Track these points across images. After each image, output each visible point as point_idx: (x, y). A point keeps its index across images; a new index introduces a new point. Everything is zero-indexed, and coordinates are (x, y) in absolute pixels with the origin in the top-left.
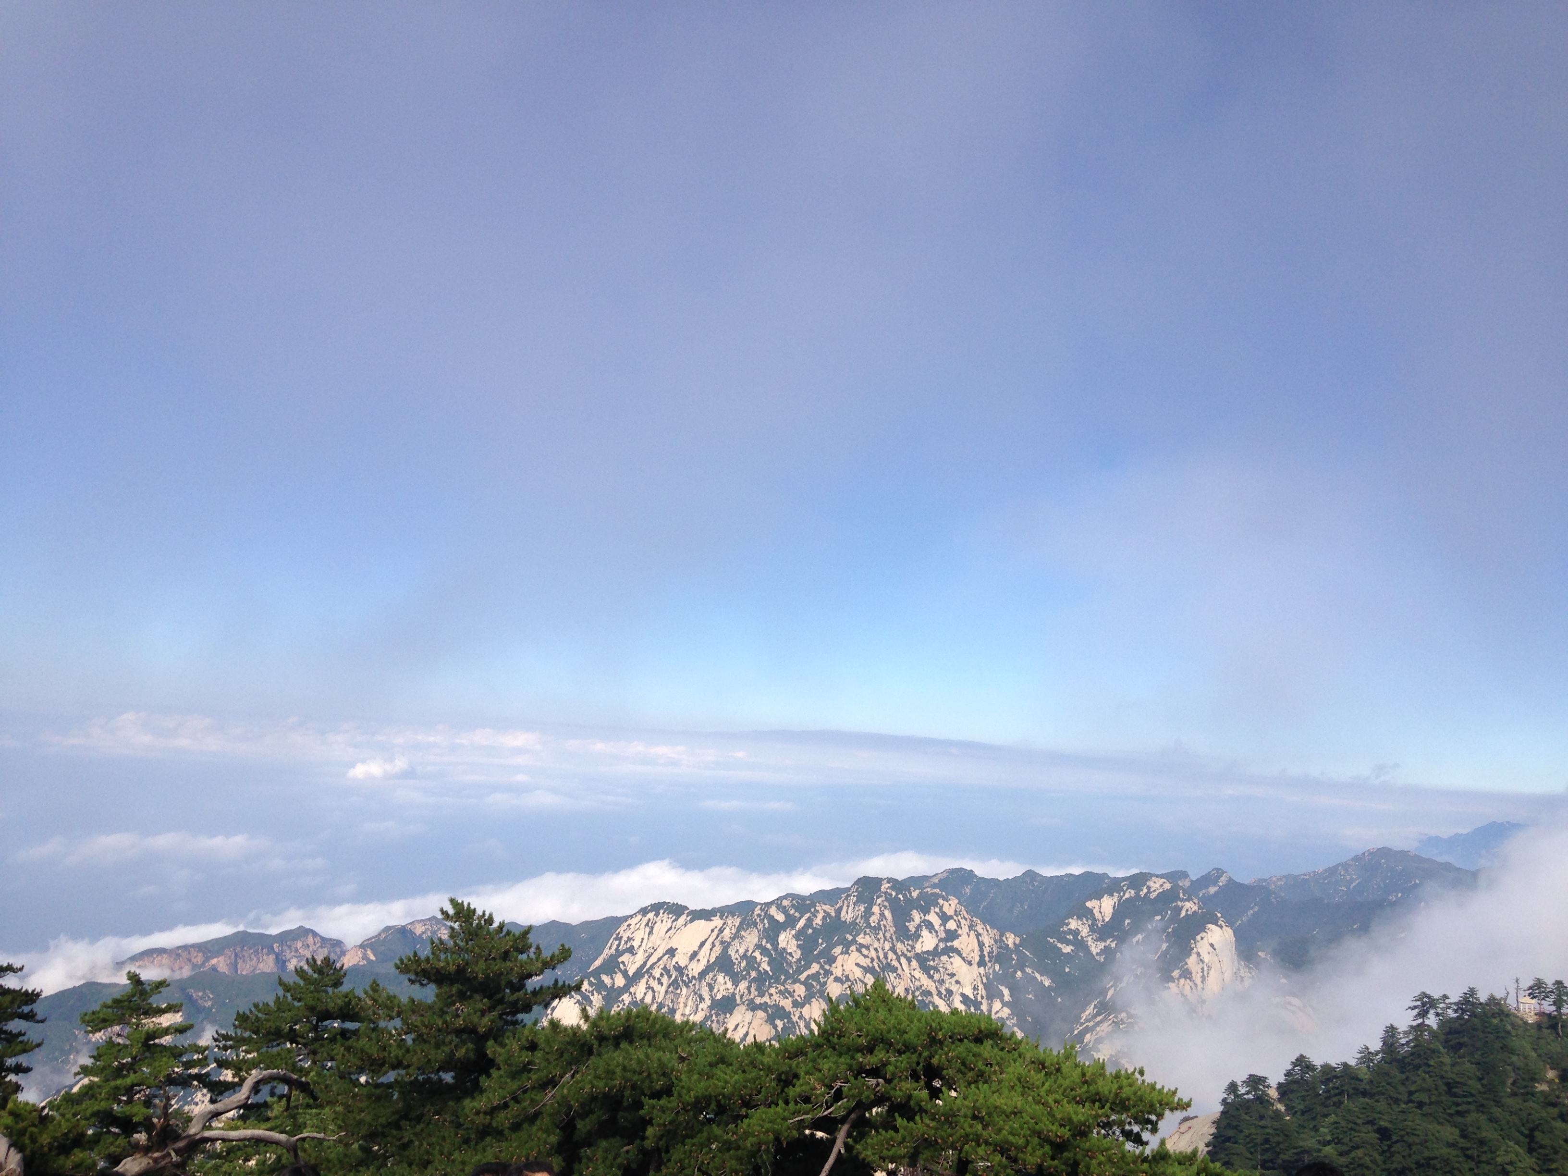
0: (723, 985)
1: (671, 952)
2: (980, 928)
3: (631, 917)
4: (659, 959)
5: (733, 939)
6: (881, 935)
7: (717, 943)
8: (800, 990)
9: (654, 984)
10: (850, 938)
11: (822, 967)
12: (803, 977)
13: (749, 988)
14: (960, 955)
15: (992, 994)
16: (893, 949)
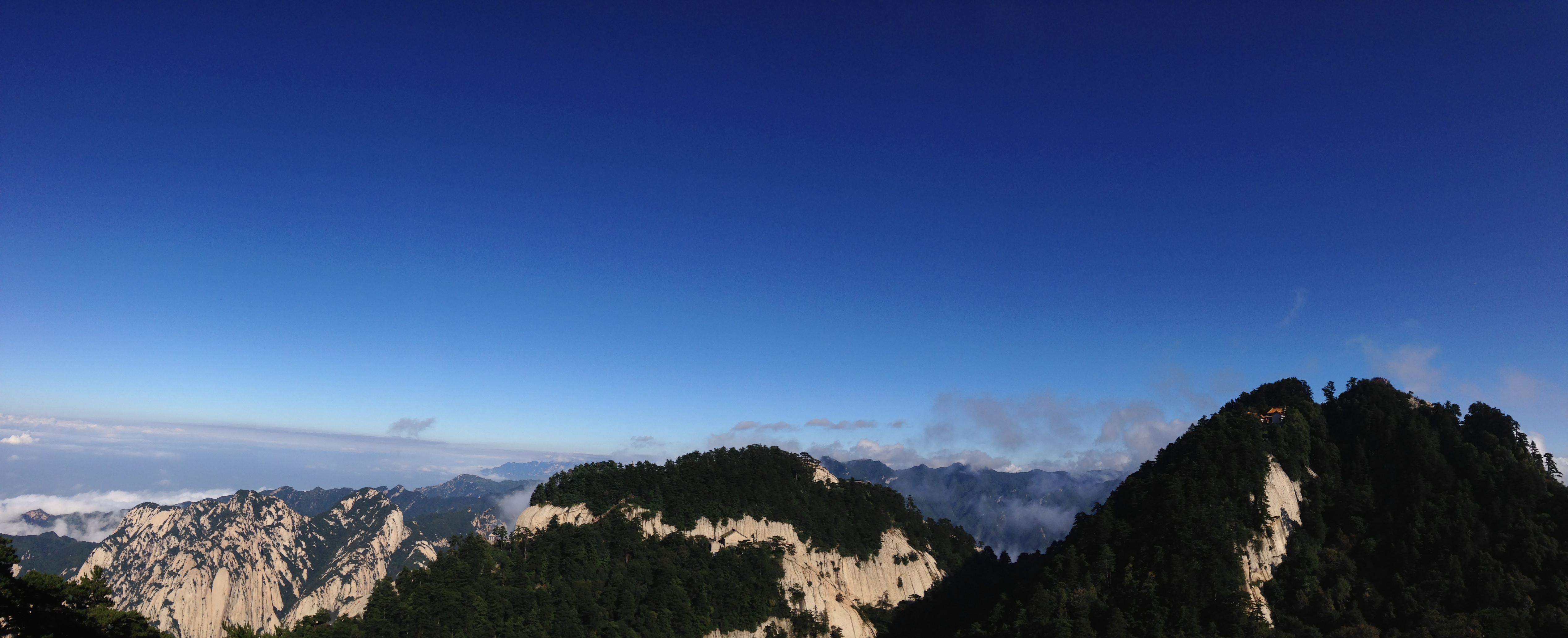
0: (174, 542)
1: (150, 526)
2: (293, 514)
3: (132, 509)
4: (144, 529)
5: (179, 520)
6: (247, 518)
7: (172, 522)
8: (209, 544)
9: (141, 541)
10: (233, 519)
11: (219, 533)
12: (210, 538)
13: (185, 543)
14: (284, 527)
15: (298, 544)
16: (252, 524)
